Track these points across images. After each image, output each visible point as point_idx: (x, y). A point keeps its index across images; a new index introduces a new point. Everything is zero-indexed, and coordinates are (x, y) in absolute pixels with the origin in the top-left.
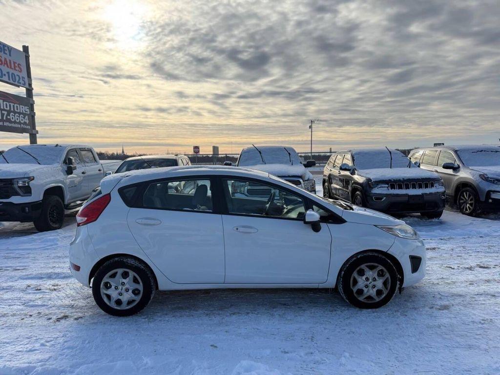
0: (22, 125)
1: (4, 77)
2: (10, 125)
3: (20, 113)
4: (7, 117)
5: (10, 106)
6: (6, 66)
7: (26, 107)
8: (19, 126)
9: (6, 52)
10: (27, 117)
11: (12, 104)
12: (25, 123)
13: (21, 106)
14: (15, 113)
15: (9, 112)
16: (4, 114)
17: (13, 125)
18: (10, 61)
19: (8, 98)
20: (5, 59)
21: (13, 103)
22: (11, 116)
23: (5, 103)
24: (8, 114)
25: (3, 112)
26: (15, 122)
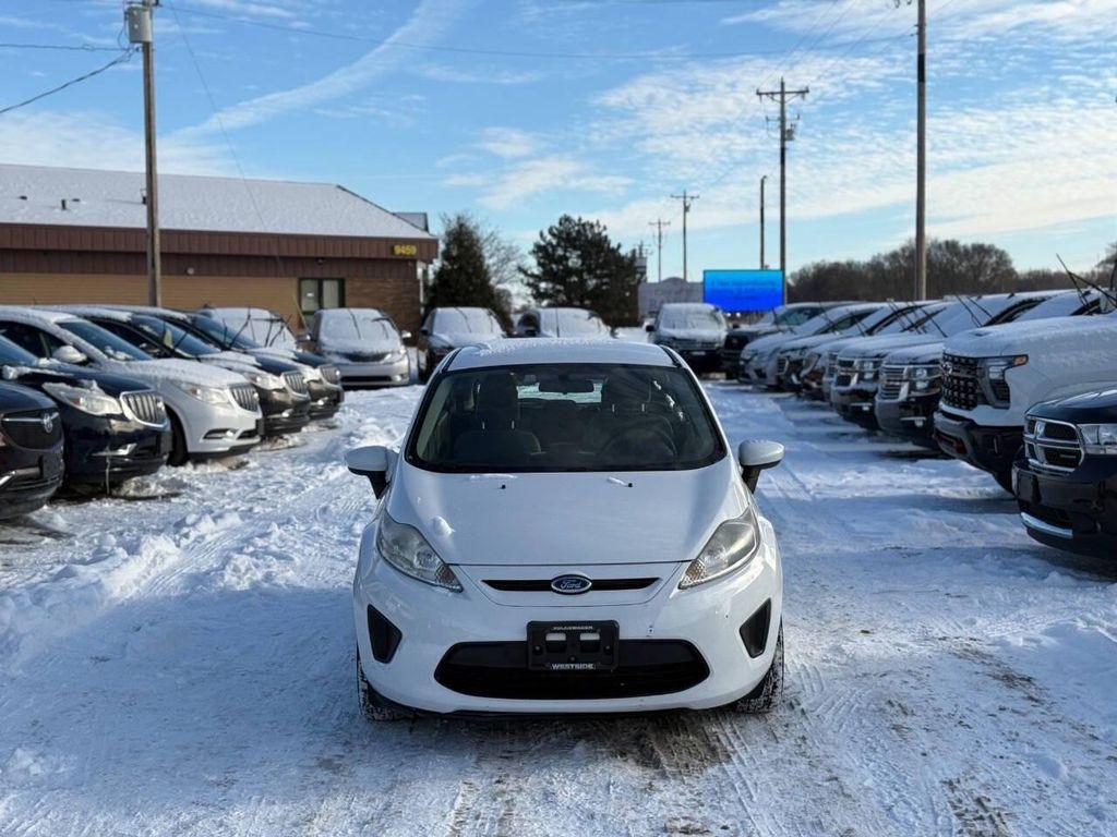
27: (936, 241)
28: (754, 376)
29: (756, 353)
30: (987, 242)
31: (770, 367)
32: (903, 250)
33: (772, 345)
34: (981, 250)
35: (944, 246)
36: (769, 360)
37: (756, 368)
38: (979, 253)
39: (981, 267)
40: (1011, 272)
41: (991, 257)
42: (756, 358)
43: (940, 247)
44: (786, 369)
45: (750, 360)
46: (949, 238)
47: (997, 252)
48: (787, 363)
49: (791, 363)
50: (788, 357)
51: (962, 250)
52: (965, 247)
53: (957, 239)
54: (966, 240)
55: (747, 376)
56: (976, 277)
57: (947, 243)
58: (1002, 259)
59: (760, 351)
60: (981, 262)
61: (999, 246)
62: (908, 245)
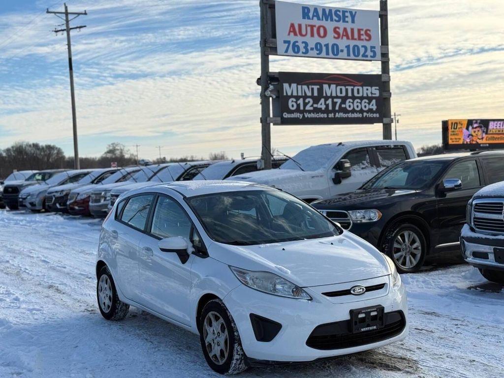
0: (365, 114)
1: (340, 53)
2: (345, 116)
3: (362, 98)
4: (340, 106)
5: (347, 90)
6: (345, 38)
7: (374, 88)
8: (360, 115)
9: (347, 19)
10: (374, 102)
11: (350, 88)
12: (370, 111)
13: (365, 88)
14: (354, 98)
15: (344, 99)
16: (336, 102)
17: (350, 115)
18: (352, 30)
19: (346, 80)
20: (345, 30)
21: (350, 85)
22: (348, 105)
23: (339, 88)
24: (344, 102)
25: (335, 100)
26: (353, 111)
27: (28, 143)
28: (29, 206)
29: (29, 195)
30: (52, 144)
31: (37, 201)
32: (13, 147)
33: (39, 190)
34: (50, 148)
35: (32, 146)
36: (37, 197)
37: (30, 201)
38: (49, 149)
39: (49, 155)
40: (63, 157)
41: (54, 151)
42: (28, 197)
43: (30, 146)
44: (53, 201)
45: (26, 198)
46: (35, 142)
47: (56, 148)
48: (54, 198)
49: (55, 198)
50: (54, 195)
51: (41, 147)
52: (42, 146)
53: (38, 142)
54: (42, 143)
55: (25, 206)
56: (48, 160)
57: (34, 144)
58: (59, 152)
59: (31, 193)
60: (50, 154)
61: (58, 146)
62: (15, 145)
